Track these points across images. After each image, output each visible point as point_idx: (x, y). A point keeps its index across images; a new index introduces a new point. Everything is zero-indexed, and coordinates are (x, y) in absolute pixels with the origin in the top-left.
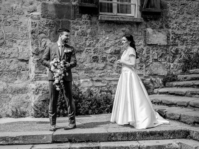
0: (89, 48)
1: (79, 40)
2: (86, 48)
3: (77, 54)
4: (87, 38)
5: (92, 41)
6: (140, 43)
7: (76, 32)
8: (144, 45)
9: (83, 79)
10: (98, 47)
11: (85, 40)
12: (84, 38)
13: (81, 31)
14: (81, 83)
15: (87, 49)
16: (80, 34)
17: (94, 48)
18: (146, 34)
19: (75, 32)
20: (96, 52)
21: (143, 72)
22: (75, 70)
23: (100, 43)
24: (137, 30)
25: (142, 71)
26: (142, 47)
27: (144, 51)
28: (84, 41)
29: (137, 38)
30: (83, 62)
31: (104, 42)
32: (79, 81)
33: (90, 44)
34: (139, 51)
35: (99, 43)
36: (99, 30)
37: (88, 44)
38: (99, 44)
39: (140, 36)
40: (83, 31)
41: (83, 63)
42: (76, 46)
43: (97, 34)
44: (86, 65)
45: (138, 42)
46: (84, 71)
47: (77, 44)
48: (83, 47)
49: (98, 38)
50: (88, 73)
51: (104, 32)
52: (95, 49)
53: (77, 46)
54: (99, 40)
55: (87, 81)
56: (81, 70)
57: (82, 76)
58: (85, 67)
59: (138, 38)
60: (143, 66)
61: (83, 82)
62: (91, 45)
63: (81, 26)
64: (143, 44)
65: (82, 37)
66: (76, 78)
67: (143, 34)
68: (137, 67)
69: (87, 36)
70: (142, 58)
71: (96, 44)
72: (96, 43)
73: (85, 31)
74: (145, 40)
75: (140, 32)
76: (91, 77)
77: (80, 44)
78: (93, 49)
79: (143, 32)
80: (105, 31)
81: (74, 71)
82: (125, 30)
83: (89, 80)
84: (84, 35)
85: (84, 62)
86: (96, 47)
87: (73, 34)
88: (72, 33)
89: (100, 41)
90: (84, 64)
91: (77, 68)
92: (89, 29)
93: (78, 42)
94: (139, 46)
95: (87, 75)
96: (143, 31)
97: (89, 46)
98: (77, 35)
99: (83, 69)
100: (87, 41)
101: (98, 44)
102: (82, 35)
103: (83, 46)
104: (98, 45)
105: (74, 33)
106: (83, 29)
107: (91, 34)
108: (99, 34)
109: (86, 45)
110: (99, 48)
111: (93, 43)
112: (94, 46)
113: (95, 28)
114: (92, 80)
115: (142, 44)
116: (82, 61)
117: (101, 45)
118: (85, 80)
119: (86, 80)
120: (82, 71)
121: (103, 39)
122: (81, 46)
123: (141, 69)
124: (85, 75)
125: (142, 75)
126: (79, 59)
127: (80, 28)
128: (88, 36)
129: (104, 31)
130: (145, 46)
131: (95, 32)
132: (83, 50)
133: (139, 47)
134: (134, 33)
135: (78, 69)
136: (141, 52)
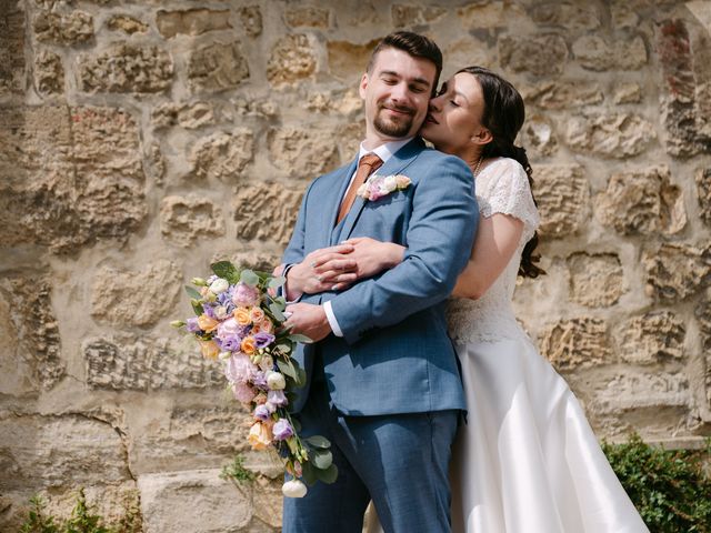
0: (193, 198)
1: (107, 127)
2: (173, 199)
3: (98, 258)
4: (174, 114)
5: (219, 139)
6: (637, 131)
7: (74, 63)
8: (676, 150)
9: (162, 466)
10: (270, 183)
11: (161, 131)
12: (147, 108)
13: (113, 54)
14: (144, 508)
15: (179, 207)
16: (112, 79)
17: (245, 194)
18: (683, 49)
19: (65, 63)
20: (256, 226)
21: (685, 385)
22: (91, 398)
23: (287, 148)
24: (605, 21)
25: (675, 380)
26: (657, 162)
27: (679, 204)
28: (149, 137)
29: (611, 89)
30: (148, 325)
31: (322, 139)
32: (124, 488)
33: (204, 163)
34: (640, 205)
35: (278, 145)
36: (272, 34)
37: (182, 164)
38: (283, 159)
39: (636, 75)
40: (133, 53)
41: (156, 332)
42: (79, 181)
43: (256, 75)
44: (176, 346)
45: (622, 127)
46: (164, 402)
47: (90, 163)
48: (146, 190)
49: (270, 108)
50: (197, 412)
51: (316, 50)
52: (246, 202)
53: (92, 186)
54: (274, 119)
55: (198, 487)
56: (135, 388)
57: (151, 444)
58: (174, 368)
59: (620, 95)
60: (679, 338)
61: (162, 495)
62: (213, 173)
63: (118, 10)
64: (665, 137)
65: (129, 99)
66: (100, 468)
67: (657, 57)
68: (631, 344)
69: (167, 91)
70: (671, 267)
71: (251, 161)
72: (254, 150)
73: (147, 53)
74: (678, 105)
75: (632, 34)
76: (230, 451)
77: (118, 162)
78: (234, 204)
79: (656, 36)
80: (321, 38)
81: (78, 407)
82: (498, 30)
83: (213, 477)
84: (146, 88)
85: (162, 324)
86: (260, 185)
87: (53, 84)
88: (39, 74)
89: (288, 128)
90: (163, 341)
91: (106, 379)
92: (185, 29)
93: (95, 148)
94: (627, 157)
95: (192, 429)
96: (658, 31)
97: (196, 178)
98: (88, 86)
99: (158, 380)
100: (177, 138)
101: (272, 159)
102: (125, 89)
103: (142, 180)
104: (274, 170)
105: (58, 68)
106: (130, 32)
107: (201, 70)
108: (272, 74)
109: (172, 172)
110: (285, 190)
111: (224, 149)
112: (235, 179)
113: (235, 19)
114: (243, 475)
115: (655, 142)
116: (142, 314)
117: (302, 161)
118: (183, 477)
119: (192, 476)
120: (148, 400)
121: (312, 109)
122: (124, 182)
123: (663, 357)
124: (175, 435)
125: (683, 410)
126: (117, 301)
127: (110, 26)
128: (181, 90)
129: (312, 39)
130: (684, 157)
131: (236, 55)
132: (147, 218)
133: (631, 167)
134: (578, 50)
135: (108, 387)
136: (656, 209)
